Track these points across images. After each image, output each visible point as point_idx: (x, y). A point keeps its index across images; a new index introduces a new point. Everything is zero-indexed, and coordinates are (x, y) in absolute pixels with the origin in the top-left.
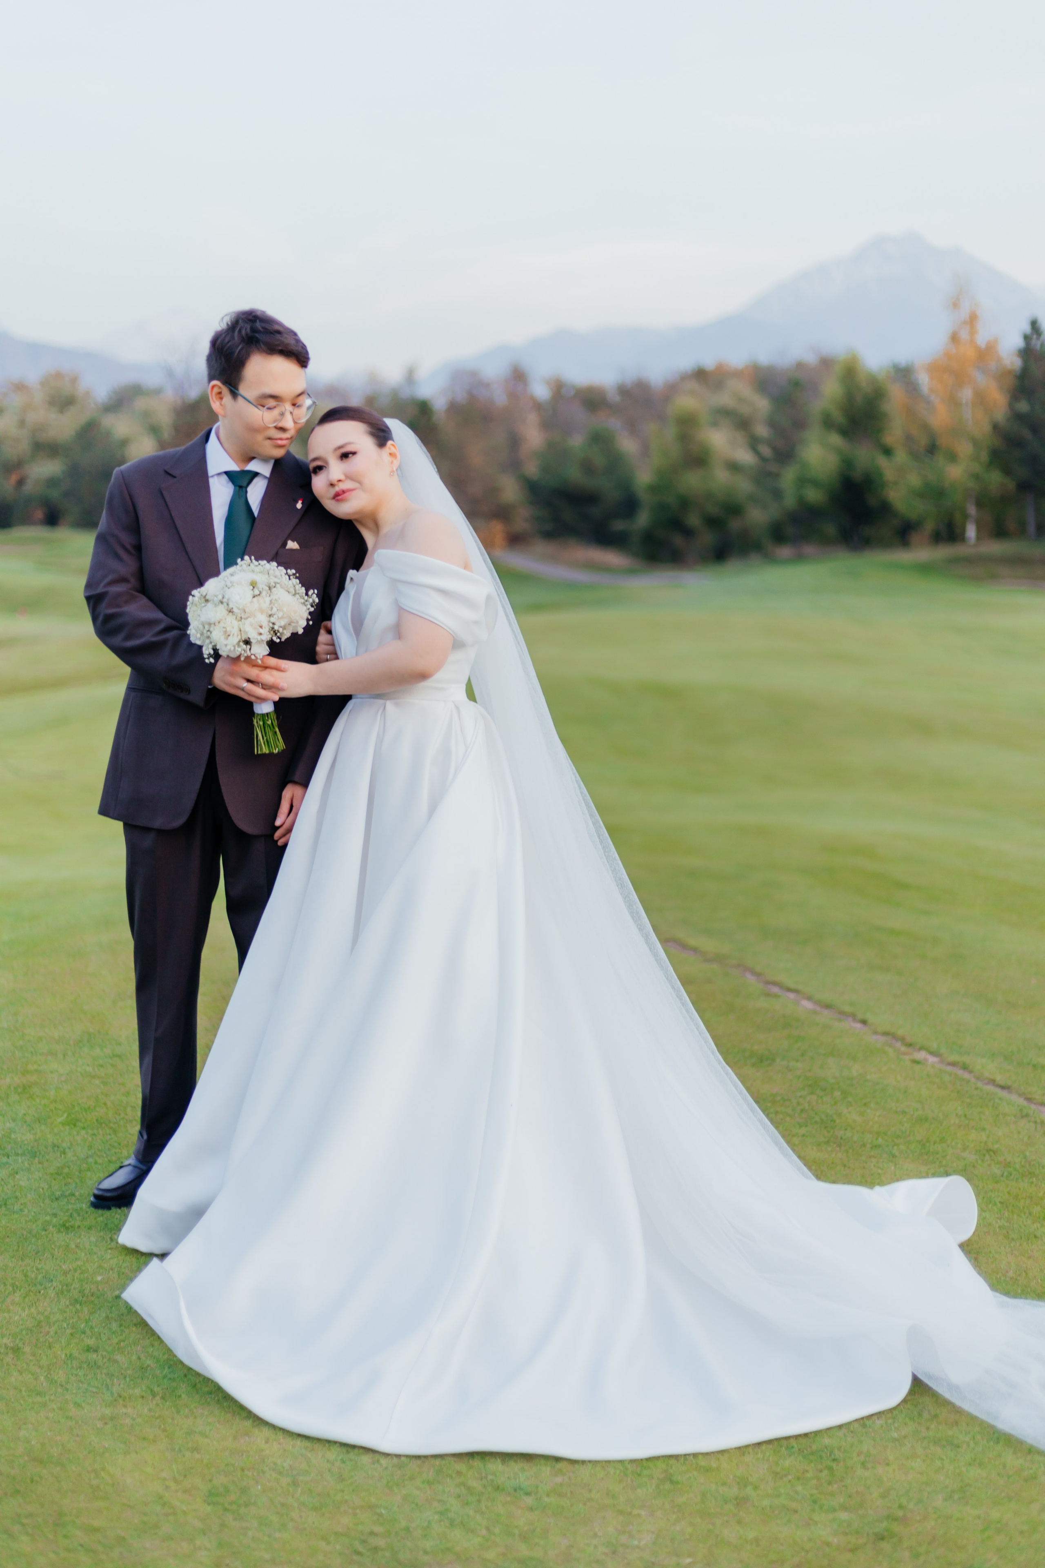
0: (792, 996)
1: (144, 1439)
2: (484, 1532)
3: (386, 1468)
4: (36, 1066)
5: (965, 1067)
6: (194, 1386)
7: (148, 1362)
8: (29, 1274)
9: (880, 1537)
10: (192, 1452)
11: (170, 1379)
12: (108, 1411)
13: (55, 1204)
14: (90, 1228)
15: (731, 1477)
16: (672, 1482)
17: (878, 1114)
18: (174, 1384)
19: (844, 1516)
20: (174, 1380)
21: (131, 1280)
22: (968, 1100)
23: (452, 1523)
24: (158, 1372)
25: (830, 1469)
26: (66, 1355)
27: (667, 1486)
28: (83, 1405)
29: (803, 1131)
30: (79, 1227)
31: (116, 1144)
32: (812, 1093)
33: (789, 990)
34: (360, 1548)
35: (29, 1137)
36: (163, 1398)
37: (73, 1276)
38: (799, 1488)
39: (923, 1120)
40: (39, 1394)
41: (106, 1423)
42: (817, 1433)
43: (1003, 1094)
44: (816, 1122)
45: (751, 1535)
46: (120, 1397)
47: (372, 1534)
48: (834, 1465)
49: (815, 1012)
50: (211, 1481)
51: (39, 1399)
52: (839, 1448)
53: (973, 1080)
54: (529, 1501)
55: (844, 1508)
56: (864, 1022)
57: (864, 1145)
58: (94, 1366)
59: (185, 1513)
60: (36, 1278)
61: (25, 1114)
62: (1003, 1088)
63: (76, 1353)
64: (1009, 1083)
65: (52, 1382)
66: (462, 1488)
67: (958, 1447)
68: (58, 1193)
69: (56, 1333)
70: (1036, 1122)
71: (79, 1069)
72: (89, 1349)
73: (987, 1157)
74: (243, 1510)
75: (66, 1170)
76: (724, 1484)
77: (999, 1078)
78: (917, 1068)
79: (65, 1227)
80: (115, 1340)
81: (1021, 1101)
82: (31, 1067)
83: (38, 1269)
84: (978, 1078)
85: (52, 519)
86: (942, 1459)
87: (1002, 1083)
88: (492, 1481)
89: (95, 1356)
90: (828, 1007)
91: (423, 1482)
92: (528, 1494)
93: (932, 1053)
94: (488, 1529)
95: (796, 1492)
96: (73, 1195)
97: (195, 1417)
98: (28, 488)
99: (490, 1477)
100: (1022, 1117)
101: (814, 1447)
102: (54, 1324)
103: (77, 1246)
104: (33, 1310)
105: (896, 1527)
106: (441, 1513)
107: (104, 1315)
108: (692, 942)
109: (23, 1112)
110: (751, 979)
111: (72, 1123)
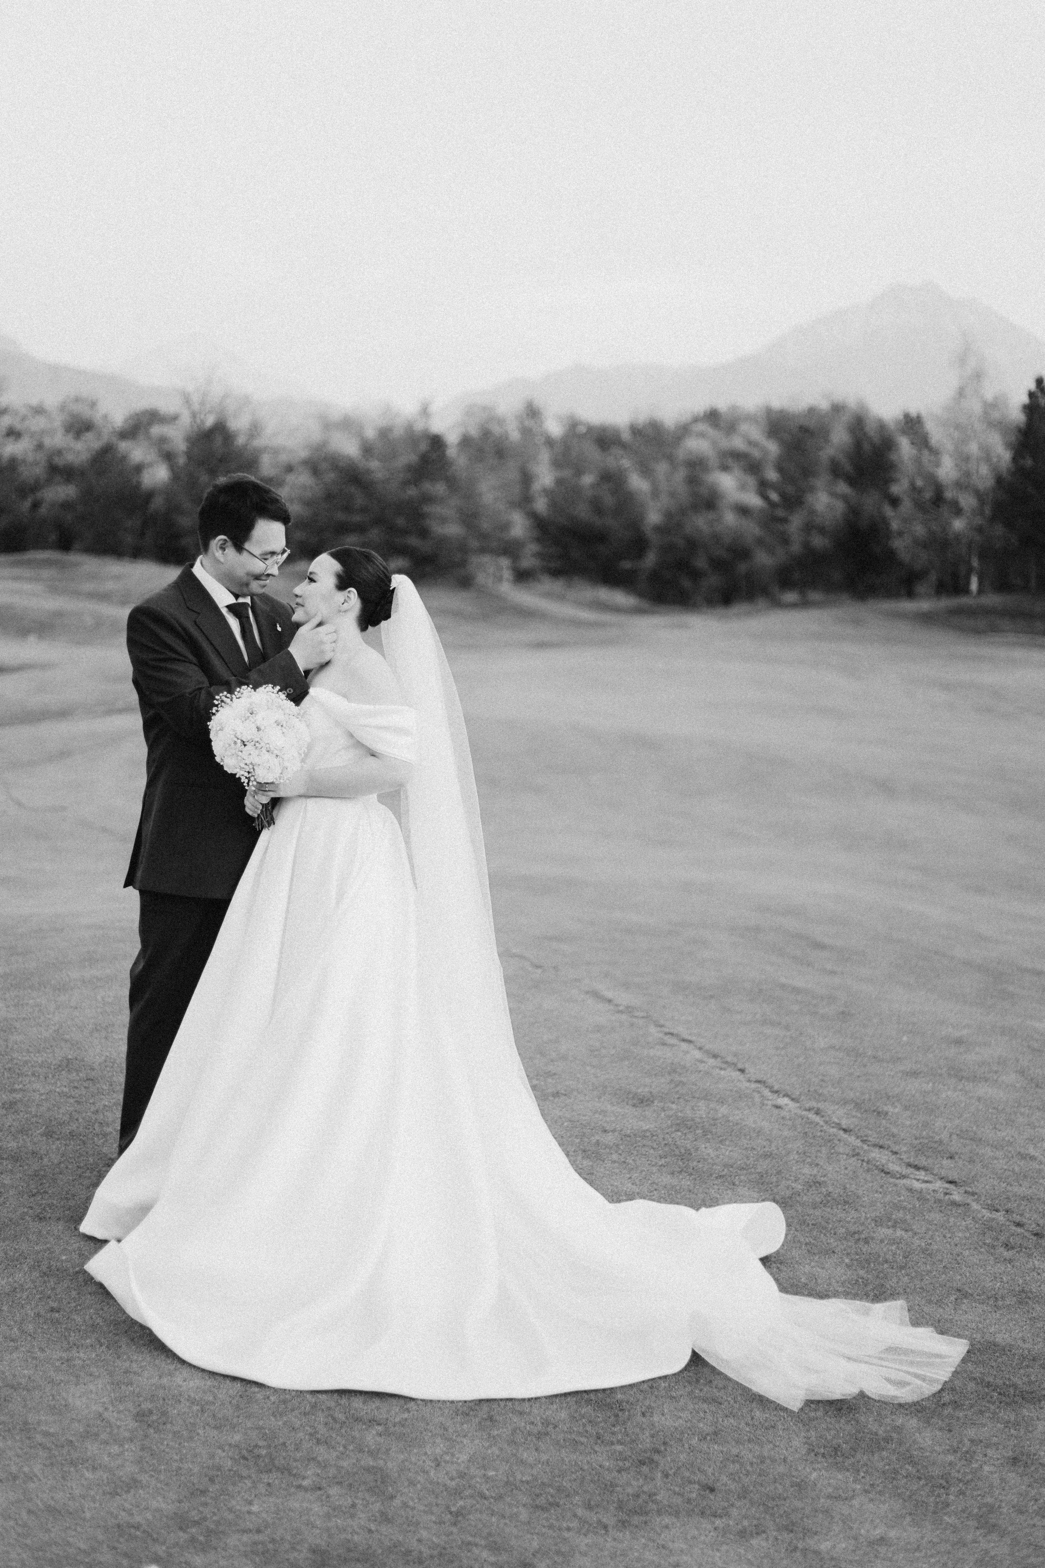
0: (684, 1046)
1: (91, 1375)
2: (341, 1449)
3: (274, 1403)
4: (21, 1086)
5: (818, 1112)
6: (132, 1340)
7: (99, 1320)
8: (9, 1252)
9: (642, 1463)
10: (127, 1386)
11: (114, 1334)
12: (64, 1355)
13: (32, 1199)
14: (59, 1219)
15: (538, 1418)
16: (491, 1421)
17: (730, 1149)
18: (117, 1338)
19: (619, 1448)
20: (117, 1335)
21: (89, 1259)
22: (812, 1141)
23: (318, 1442)
24: (105, 1329)
25: (617, 1416)
26: (35, 1313)
27: (488, 1423)
28: (46, 1349)
29: (663, 1161)
30: (50, 1218)
31: (84, 1153)
32: (678, 1131)
33: (684, 1040)
34: (246, 1454)
35: (13, 1144)
36: (107, 1347)
37: (44, 1255)
38: (589, 1428)
39: (766, 1156)
40: (13, 1340)
41: (62, 1363)
42: (612, 1390)
43: (845, 1136)
44: (675, 1155)
45: (544, 1457)
46: (75, 1345)
47: (256, 1446)
48: (620, 1414)
49: (702, 1062)
50: (139, 1405)
51: (12, 1344)
52: (627, 1402)
53: (822, 1123)
54: (380, 1428)
55: (620, 1442)
56: (742, 1071)
57: (711, 1175)
58: (56, 1322)
59: (119, 1427)
60: (14, 1256)
61: (10, 1126)
62: (845, 1130)
63: (42, 1312)
64: (852, 1127)
65: (23, 1332)
66: (330, 1418)
67: (721, 1404)
68: (35, 1191)
69: (28, 1297)
70: (863, 1161)
71: (58, 1090)
72: (52, 1310)
73: (814, 1188)
74: (161, 1427)
75: (42, 1173)
76: (533, 1423)
77: (844, 1123)
78: (776, 1111)
79: (40, 1219)
80: (73, 1304)
81: (858, 1143)
82: (16, 1086)
83: (15, 1249)
84: (826, 1122)
85: (65, 543)
86: (705, 1412)
87: (844, 1127)
88: (353, 1414)
89: (57, 1315)
90: (715, 1056)
91: (300, 1413)
92: (379, 1424)
93: (793, 1099)
94: (345, 1447)
95: (587, 1431)
96: (46, 1192)
97: (132, 1362)
98: (43, 510)
99: (352, 1412)
100: (853, 1156)
101: (608, 1400)
102: (26, 1290)
103: (48, 1233)
104: (10, 1279)
105: (656, 1457)
106: (311, 1435)
107: (66, 1285)
108: (609, 995)
109: (9, 1124)
110: (653, 1029)
111: (49, 1134)
